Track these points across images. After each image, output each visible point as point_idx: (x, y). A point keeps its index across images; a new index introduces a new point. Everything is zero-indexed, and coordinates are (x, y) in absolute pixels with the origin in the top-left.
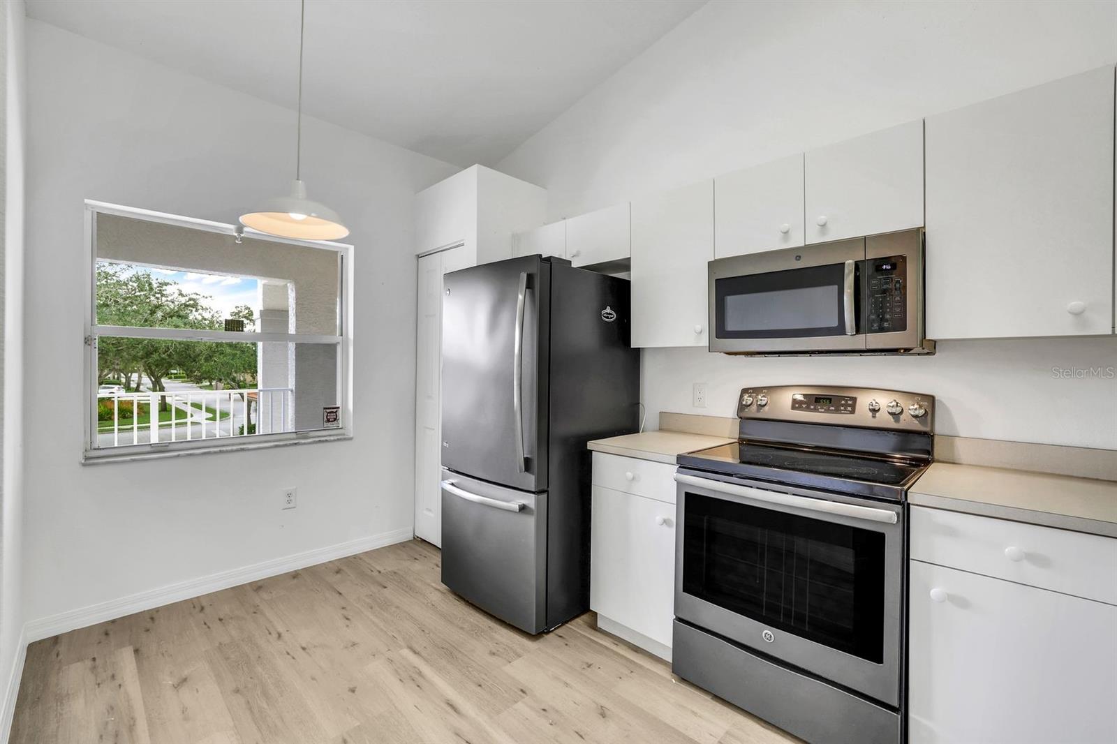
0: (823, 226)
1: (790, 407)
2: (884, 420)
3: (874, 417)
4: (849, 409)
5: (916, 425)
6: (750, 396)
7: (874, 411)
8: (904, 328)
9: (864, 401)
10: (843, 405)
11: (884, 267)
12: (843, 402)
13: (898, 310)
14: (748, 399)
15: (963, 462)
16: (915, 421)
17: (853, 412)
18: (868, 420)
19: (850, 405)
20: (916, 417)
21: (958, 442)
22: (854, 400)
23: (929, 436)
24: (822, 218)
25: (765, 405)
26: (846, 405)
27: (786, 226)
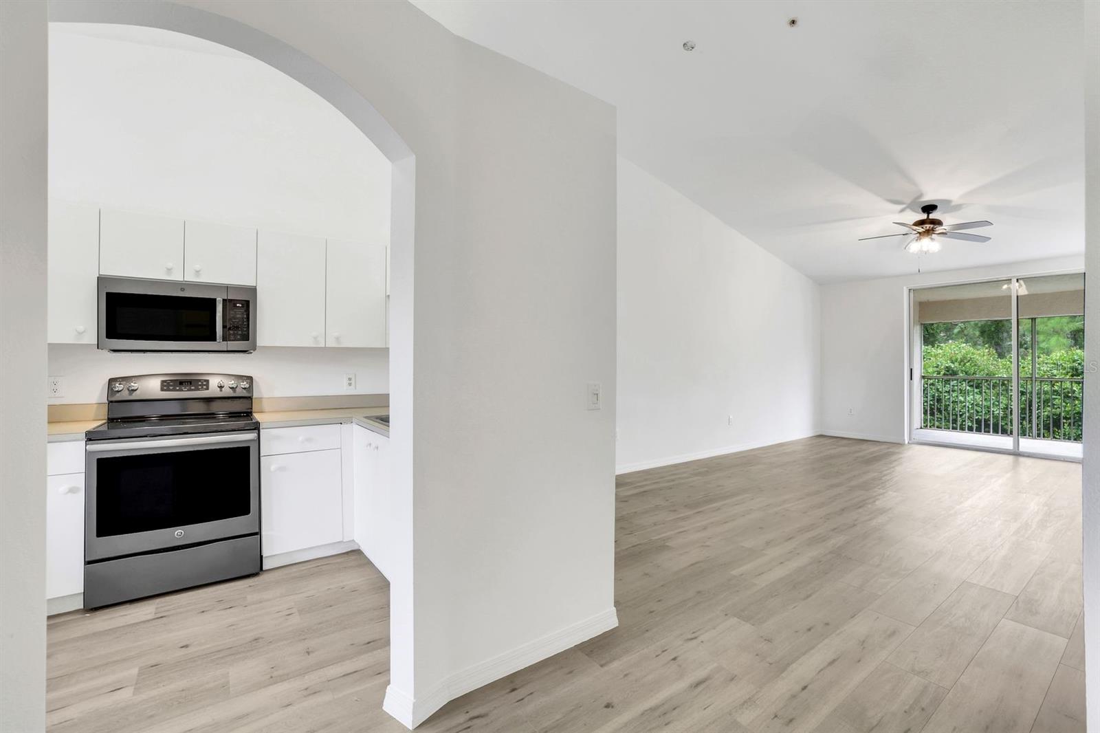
0: (197, 272)
1: (159, 389)
2: (227, 392)
3: (221, 391)
4: (205, 387)
5: (245, 394)
6: (120, 384)
7: (221, 387)
8: (248, 340)
9: (214, 382)
10: (200, 385)
11: (238, 305)
12: (200, 383)
13: (245, 329)
14: (118, 387)
15: (266, 410)
16: (244, 391)
17: (207, 389)
18: (218, 393)
19: (205, 385)
20: (245, 389)
21: (264, 400)
22: (207, 381)
23: (250, 398)
24: (197, 267)
25: (136, 390)
26: (202, 385)
27: (170, 265)
